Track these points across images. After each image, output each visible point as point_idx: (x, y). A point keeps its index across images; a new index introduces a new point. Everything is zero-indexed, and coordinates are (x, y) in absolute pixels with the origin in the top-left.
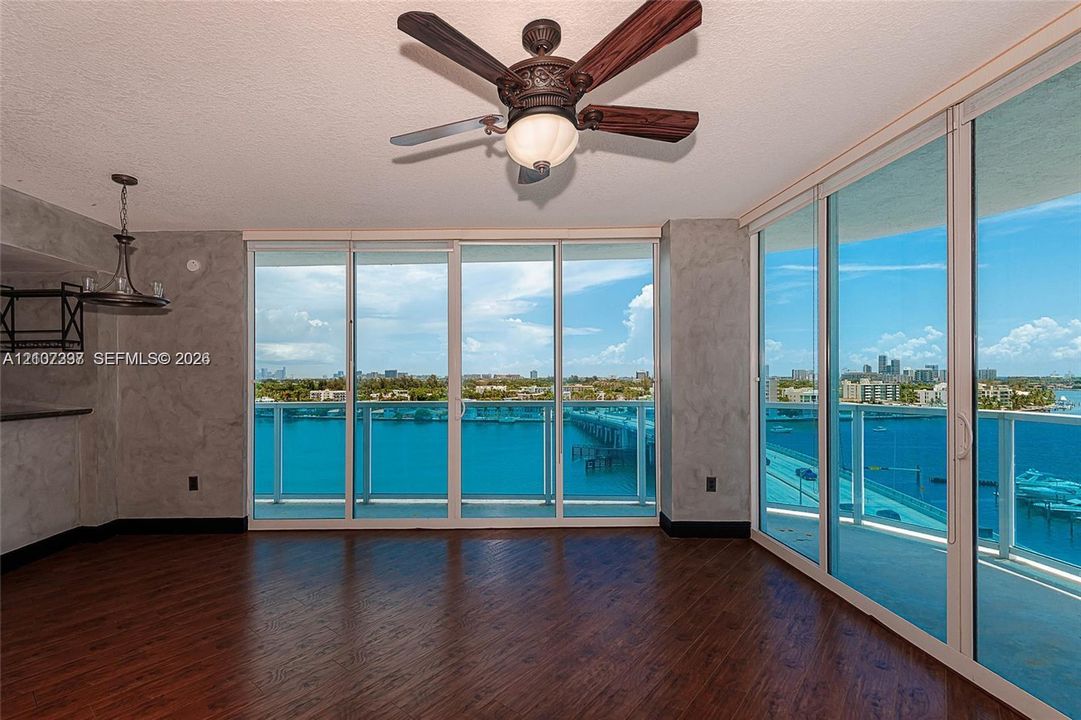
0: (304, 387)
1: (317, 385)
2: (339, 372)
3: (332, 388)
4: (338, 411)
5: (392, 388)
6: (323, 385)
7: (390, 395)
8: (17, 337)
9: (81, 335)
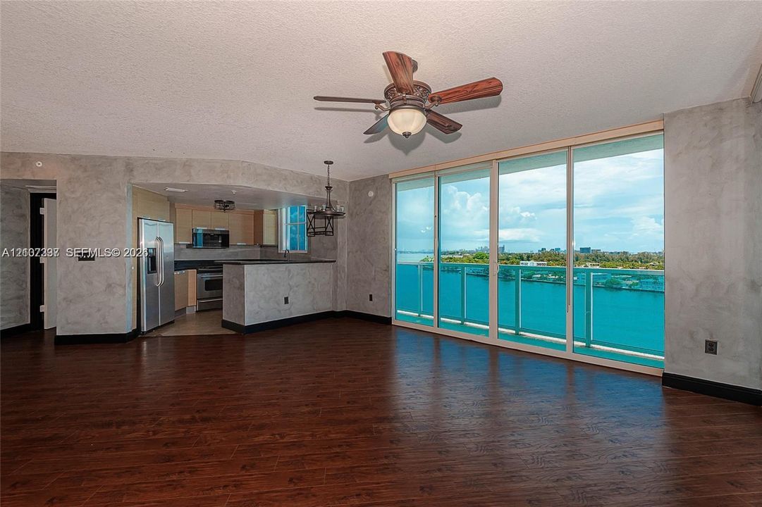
0: (516, 259)
1: (525, 257)
2: (543, 249)
3: (535, 260)
4: (540, 276)
5: (586, 261)
6: (529, 257)
7: (583, 267)
8: (316, 230)
9: (333, 229)
